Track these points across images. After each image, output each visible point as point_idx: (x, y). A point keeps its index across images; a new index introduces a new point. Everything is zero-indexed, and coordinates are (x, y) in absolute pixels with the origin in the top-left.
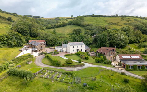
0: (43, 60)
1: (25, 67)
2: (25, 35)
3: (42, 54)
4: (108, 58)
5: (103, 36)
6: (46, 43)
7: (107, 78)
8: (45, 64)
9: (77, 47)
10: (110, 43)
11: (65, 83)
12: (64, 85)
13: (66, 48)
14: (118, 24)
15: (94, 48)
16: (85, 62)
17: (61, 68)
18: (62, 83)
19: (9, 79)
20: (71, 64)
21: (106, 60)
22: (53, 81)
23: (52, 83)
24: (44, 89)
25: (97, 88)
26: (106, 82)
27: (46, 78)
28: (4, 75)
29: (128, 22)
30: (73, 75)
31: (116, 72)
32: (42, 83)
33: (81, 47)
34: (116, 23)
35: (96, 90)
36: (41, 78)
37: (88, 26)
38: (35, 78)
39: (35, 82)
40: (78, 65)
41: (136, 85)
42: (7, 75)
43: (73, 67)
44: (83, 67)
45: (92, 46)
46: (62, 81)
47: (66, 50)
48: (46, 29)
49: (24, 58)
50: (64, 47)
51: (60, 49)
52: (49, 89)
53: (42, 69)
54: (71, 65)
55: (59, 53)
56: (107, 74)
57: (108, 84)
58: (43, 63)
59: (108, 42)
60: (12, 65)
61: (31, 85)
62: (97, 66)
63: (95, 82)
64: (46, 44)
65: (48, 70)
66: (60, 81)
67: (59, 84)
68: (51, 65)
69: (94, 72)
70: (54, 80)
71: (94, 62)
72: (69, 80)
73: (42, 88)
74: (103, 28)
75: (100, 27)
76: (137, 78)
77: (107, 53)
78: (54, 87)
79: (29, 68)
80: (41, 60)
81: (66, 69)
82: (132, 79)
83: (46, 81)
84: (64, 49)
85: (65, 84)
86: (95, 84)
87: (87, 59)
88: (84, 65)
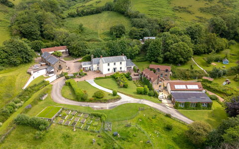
0: (63, 91)
1: (37, 106)
2: (34, 39)
3: (61, 76)
4: (156, 87)
5: (155, 45)
6: (67, 50)
7: (147, 123)
8: (66, 98)
9: (115, 64)
10: (165, 56)
11: (91, 131)
12: (88, 134)
13: (98, 65)
14: (190, 9)
15: (141, 61)
16: (122, 93)
17: (88, 104)
18: (86, 132)
19: (18, 131)
20: (102, 97)
21: (152, 91)
22: (75, 130)
23: (74, 134)
24: (62, 144)
25: (129, 139)
26: (143, 129)
27: (66, 126)
28: (11, 125)
29: (207, 6)
30: (103, 117)
31: (160, 112)
32: (60, 134)
33: (121, 63)
34: (185, 8)
35: (128, 141)
36: (60, 126)
37: (136, 17)
38: (51, 126)
39: (52, 132)
40: (112, 99)
41: (180, 134)
42: (15, 125)
43: (105, 103)
44: (118, 102)
45: (139, 58)
46: (87, 130)
47: (98, 68)
48: (68, 17)
49: (36, 88)
50: (94, 64)
51: (90, 66)
52: (69, 144)
53: (61, 110)
54: (101, 99)
55: (88, 73)
56: (148, 115)
57: (146, 132)
58: (63, 96)
59: (162, 55)
60: (20, 104)
61: (47, 138)
62: (138, 100)
63: (129, 129)
64: (69, 51)
65: (69, 110)
66: (84, 130)
67: (82, 133)
68: (73, 100)
69: (131, 112)
70: (76, 128)
71: (134, 93)
72: (96, 126)
73: (60, 142)
74: (160, 25)
75: (156, 20)
76: (184, 123)
77: (154, 80)
78: (75, 139)
79: (44, 107)
80: (60, 89)
81: (95, 106)
82: (178, 124)
83: (65, 130)
84: (95, 67)
85: (91, 133)
86: (129, 132)
87: (126, 88)
88: (119, 98)
